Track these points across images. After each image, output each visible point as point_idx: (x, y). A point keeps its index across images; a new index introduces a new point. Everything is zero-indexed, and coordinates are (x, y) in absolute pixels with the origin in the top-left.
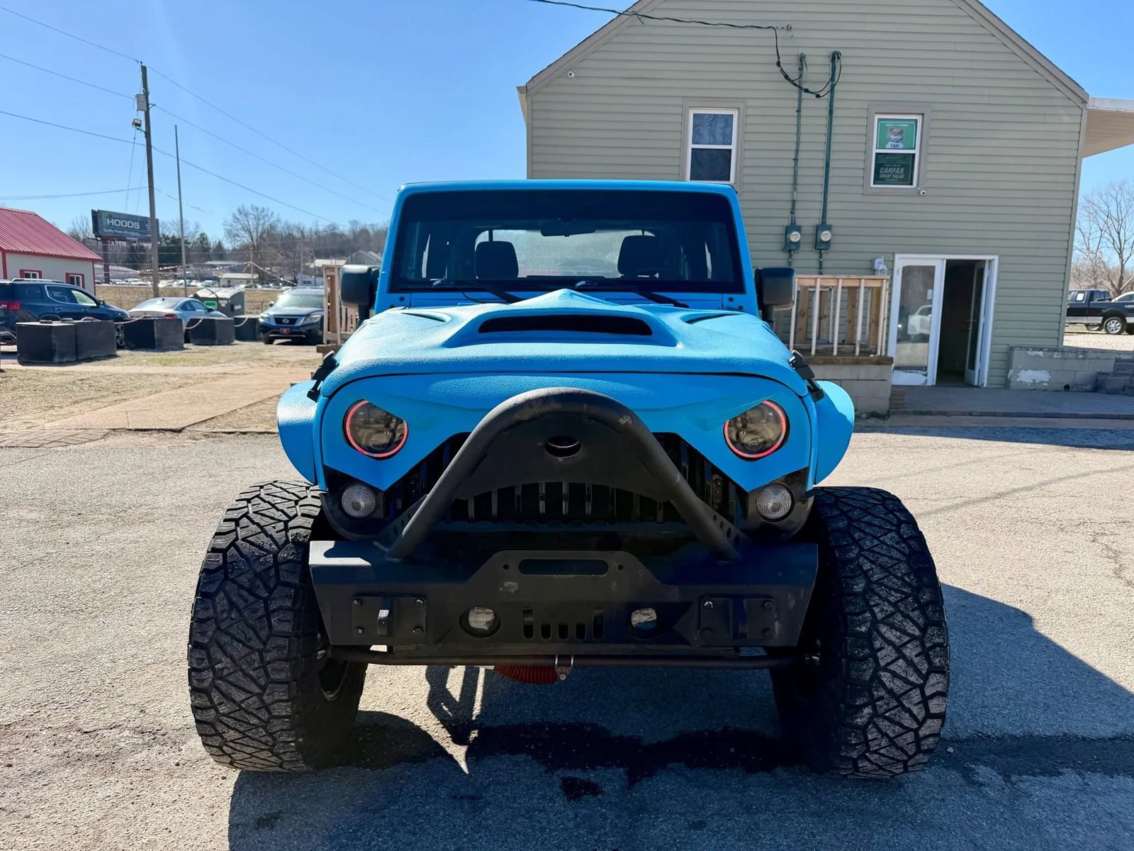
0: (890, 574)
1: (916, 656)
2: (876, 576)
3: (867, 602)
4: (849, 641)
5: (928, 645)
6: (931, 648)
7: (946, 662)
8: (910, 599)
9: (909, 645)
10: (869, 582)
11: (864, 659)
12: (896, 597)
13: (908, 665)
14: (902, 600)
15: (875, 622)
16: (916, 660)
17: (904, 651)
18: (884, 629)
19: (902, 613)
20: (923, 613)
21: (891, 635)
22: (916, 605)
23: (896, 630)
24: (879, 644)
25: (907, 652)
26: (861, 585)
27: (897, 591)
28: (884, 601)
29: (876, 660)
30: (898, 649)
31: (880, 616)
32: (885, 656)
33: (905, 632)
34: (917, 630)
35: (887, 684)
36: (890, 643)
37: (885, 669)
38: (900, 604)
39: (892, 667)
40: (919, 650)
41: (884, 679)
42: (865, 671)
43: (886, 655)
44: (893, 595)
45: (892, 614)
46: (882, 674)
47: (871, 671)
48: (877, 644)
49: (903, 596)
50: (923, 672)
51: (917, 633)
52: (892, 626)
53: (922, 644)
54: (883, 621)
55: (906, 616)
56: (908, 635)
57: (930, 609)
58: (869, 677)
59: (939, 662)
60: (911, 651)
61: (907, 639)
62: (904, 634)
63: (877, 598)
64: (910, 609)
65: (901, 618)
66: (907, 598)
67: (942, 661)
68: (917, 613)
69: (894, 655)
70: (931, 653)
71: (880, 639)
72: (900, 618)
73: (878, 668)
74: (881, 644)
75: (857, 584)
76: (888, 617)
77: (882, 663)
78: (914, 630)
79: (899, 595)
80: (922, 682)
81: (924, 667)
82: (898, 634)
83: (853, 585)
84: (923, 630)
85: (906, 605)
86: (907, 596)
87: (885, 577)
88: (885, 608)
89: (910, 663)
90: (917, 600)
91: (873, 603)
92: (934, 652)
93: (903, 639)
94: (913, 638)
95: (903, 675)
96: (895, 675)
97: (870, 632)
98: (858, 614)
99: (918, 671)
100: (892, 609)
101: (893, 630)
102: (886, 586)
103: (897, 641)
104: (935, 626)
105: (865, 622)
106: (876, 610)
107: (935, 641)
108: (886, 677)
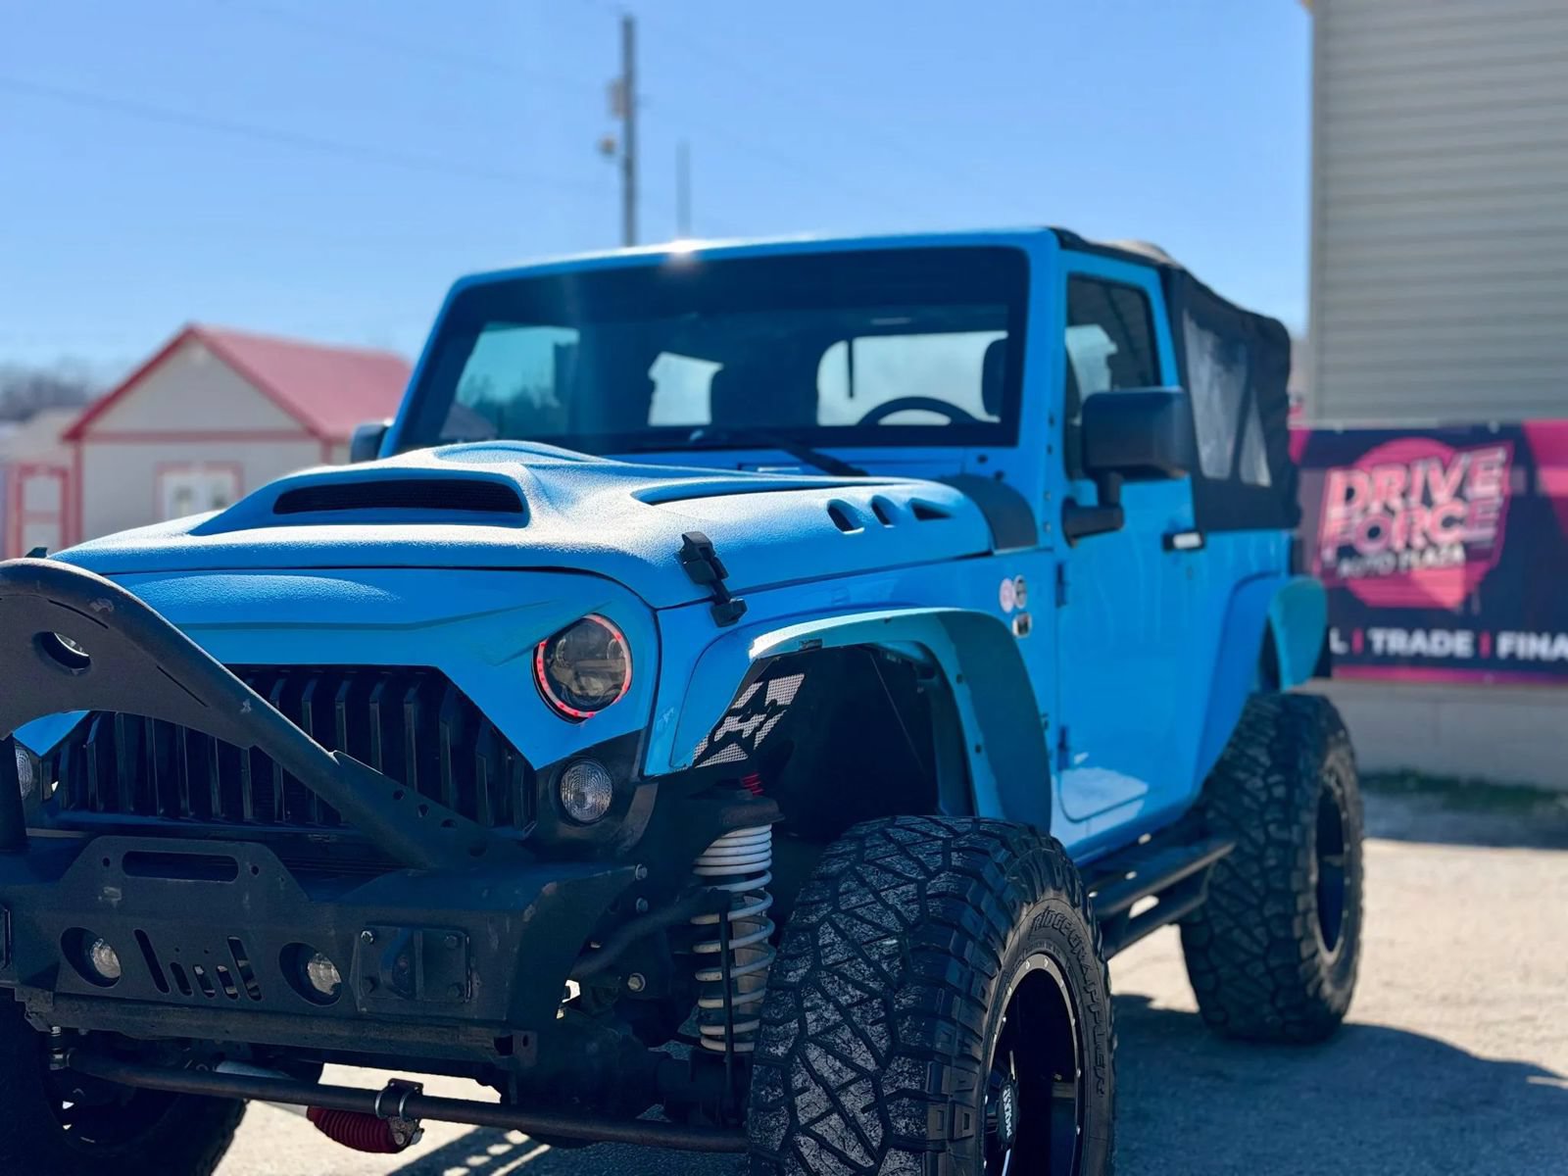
0: (862, 954)
1: (863, 1111)
2: (832, 957)
3: (799, 1001)
4: (756, 1072)
5: (887, 1091)
6: (891, 1098)
7: (919, 1129)
8: (875, 1003)
9: (852, 1088)
10: (817, 965)
11: (772, 1109)
12: (852, 997)
13: (847, 1126)
14: (861, 1001)
15: (803, 1038)
16: (862, 1118)
17: (842, 1099)
18: (814, 1053)
19: (853, 1026)
20: (892, 1031)
21: (824, 1065)
22: (883, 1014)
23: (835, 1058)
24: (800, 1081)
25: (847, 1100)
26: (800, 972)
27: (857, 985)
28: (828, 1002)
29: (793, 1110)
30: (833, 1094)
31: (813, 1028)
32: (808, 1106)
33: (848, 1062)
34: (872, 1061)
35: (810, 1161)
36: (819, 1080)
37: (806, 1131)
38: (855, 1009)
39: (819, 1128)
40: (869, 1098)
41: (805, 1151)
42: (773, 1130)
43: (810, 1102)
44: (848, 993)
45: (837, 1026)
46: (802, 1139)
47: (783, 1131)
48: (798, 1081)
49: (866, 996)
50: (874, 1144)
51: (871, 1066)
52: (829, 1050)
53: (877, 1089)
54: (815, 1040)
55: (859, 1034)
56: (855, 1067)
57: (907, 1024)
58: (779, 1143)
59: (906, 1127)
60: (855, 1100)
61: (850, 1075)
62: (848, 1067)
63: (819, 995)
64: (870, 1021)
65: (849, 1035)
66: (870, 1000)
67: (912, 1127)
68: (879, 1028)
69: (824, 1105)
70: (891, 1107)
71: (804, 1071)
72: (847, 1034)
73: (794, 1128)
74: (805, 1081)
75: (795, 970)
76: (827, 1031)
77: (803, 1120)
78: (866, 1061)
79: (858, 993)
80: (872, 1163)
81: (876, 1135)
82: (838, 1064)
83: (788, 971)
84: (883, 1062)
85: (864, 1012)
86: (873, 994)
87: (850, 959)
88: (826, 1015)
89: (851, 1123)
90: (886, 1005)
91: (809, 1004)
92: (898, 1106)
93: (844, 1075)
94: (862, 1073)
95: (838, 1145)
96: (823, 1143)
97: (790, 1055)
98: (778, 1024)
99: (863, 1140)
100: (838, 1017)
101: (830, 1057)
102: (842, 976)
103: (833, 1077)
104: (907, 1057)
105: (786, 1038)
106: (810, 1017)
107: (902, 1086)
108: (807, 1147)
